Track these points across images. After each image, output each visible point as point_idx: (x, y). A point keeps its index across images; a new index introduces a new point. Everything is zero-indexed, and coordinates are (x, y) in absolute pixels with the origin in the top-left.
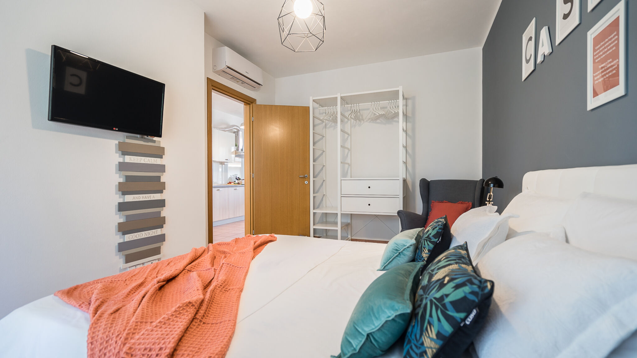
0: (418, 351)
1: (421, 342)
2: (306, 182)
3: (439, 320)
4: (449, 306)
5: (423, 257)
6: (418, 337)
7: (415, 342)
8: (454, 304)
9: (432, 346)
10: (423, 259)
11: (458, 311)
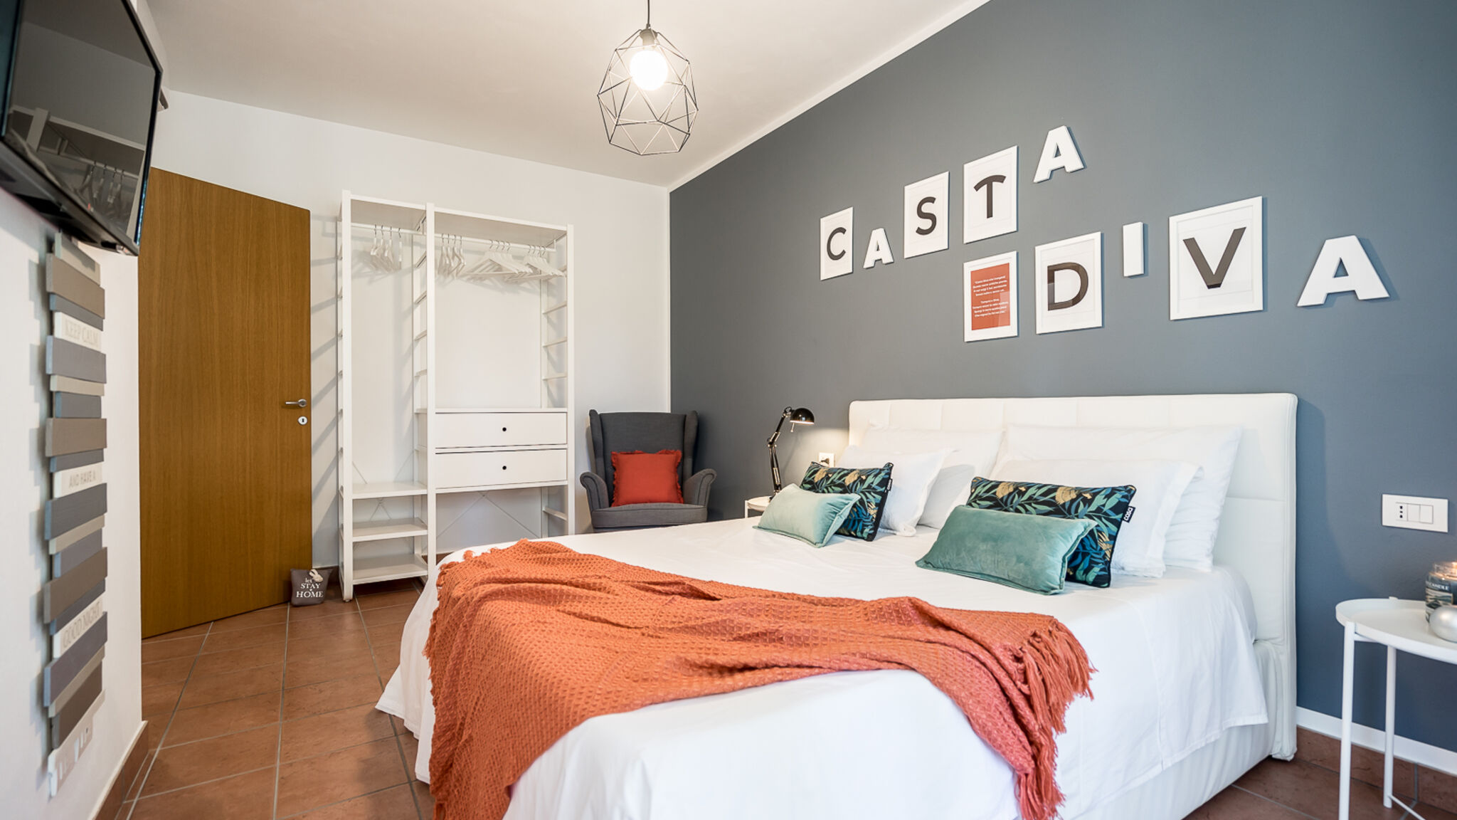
0: (1101, 557)
1: (1099, 548)
2: (302, 420)
3: (1106, 526)
4: (1110, 513)
5: (870, 515)
6: (1095, 546)
7: (1095, 551)
8: (1113, 509)
9: (1108, 547)
10: (871, 517)
11: (1117, 514)
